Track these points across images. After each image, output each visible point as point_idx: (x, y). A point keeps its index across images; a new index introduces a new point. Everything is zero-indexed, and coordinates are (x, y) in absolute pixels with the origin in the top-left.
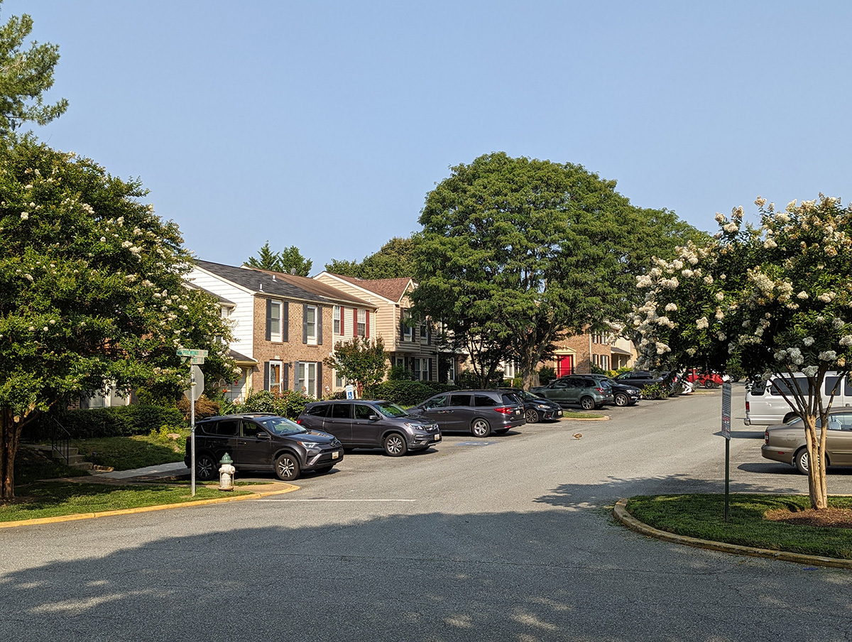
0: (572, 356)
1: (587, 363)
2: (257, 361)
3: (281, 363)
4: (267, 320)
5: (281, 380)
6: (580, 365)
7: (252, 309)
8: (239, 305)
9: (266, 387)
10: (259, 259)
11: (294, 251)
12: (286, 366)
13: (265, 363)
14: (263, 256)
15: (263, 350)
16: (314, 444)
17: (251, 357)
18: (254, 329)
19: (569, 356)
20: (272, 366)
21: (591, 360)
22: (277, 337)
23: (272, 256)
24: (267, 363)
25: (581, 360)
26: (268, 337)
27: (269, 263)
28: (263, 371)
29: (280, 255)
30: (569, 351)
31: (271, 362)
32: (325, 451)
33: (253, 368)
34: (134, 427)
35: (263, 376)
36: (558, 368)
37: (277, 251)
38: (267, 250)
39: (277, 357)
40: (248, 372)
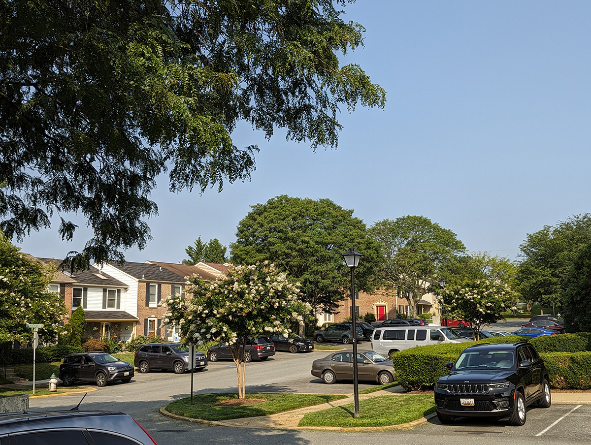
0: (385, 306)
1: (394, 310)
2: (138, 318)
3: (156, 319)
4: (146, 295)
5: (156, 329)
6: (390, 312)
7: (137, 289)
8: (131, 287)
9: (145, 333)
10: (194, 247)
11: (216, 241)
12: (159, 321)
13: (145, 319)
14: (197, 245)
15: (144, 312)
16: (115, 368)
17: (136, 316)
18: (138, 300)
19: (383, 306)
20: (150, 321)
21: (397, 309)
22: (153, 304)
23: (202, 245)
24: (146, 320)
25: (391, 309)
26: (147, 305)
27: (200, 249)
28: (144, 324)
29: (207, 244)
30: (383, 303)
31: (149, 319)
32: (120, 372)
33: (137, 322)
34: (54, 357)
35: (143, 327)
36: (377, 314)
37: (206, 241)
38: (200, 241)
39: (152, 316)
40: (134, 325)
